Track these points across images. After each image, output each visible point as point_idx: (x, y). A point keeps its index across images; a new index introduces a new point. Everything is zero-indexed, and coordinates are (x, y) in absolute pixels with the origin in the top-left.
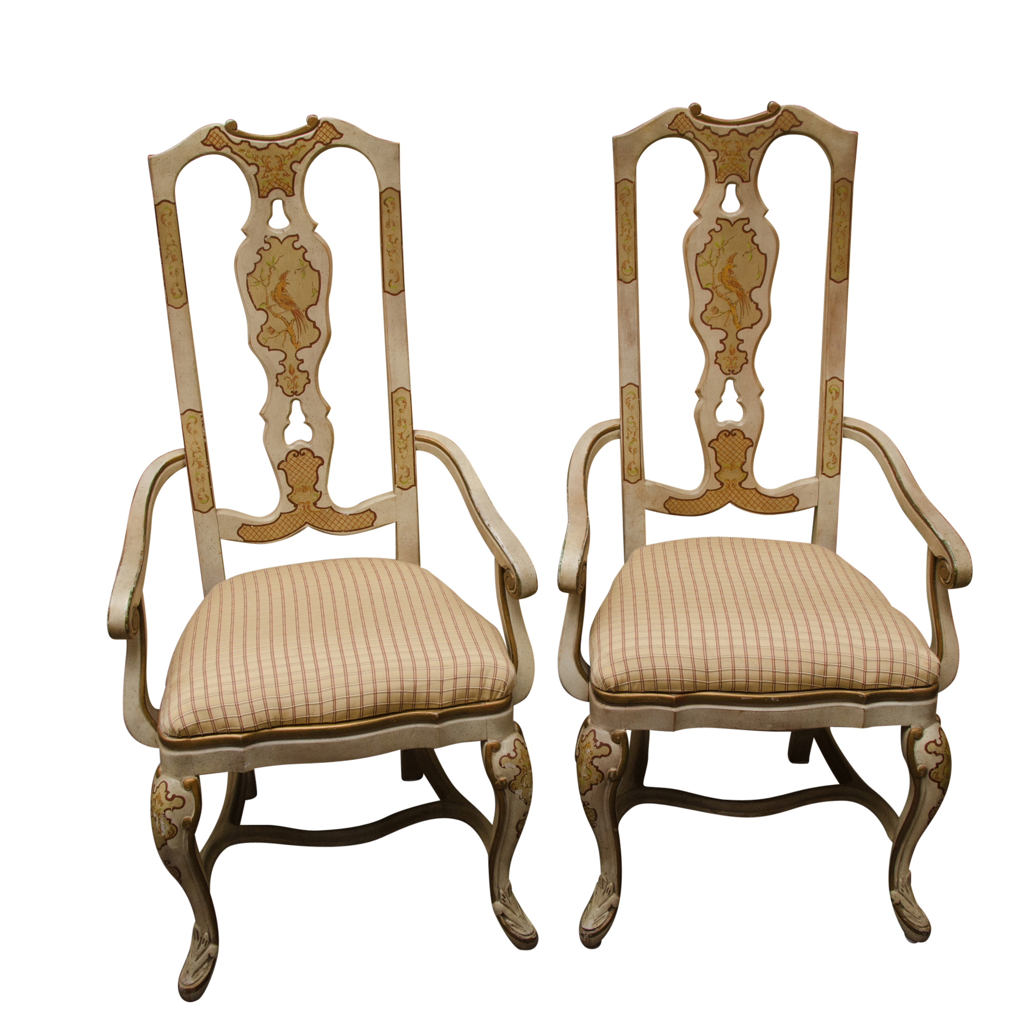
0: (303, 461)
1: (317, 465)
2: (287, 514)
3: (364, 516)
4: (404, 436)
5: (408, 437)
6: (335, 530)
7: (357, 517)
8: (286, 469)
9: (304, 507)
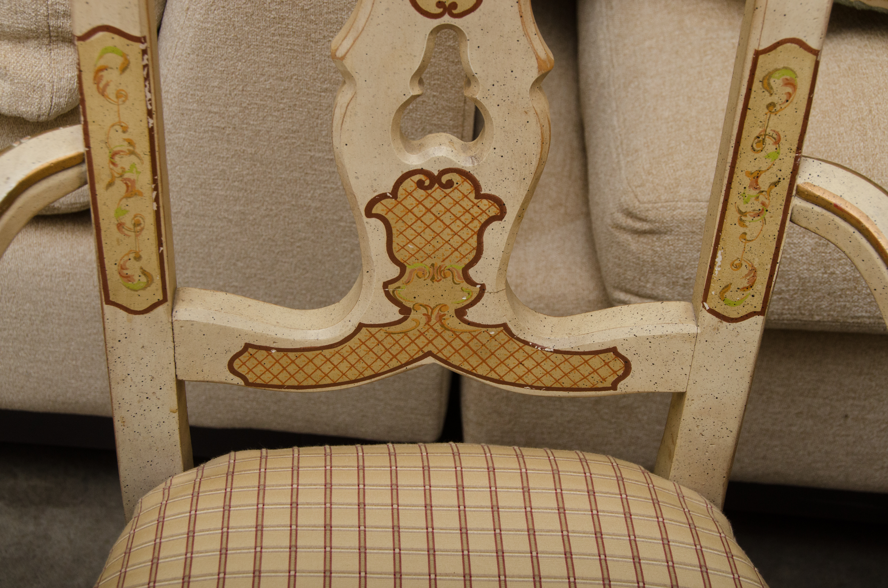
0: (443, 202)
1: (484, 218)
2: (377, 329)
3: (596, 362)
4: (764, 182)
5: (775, 184)
6: (507, 379)
7: (576, 360)
8: (390, 217)
9: (429, 318)
